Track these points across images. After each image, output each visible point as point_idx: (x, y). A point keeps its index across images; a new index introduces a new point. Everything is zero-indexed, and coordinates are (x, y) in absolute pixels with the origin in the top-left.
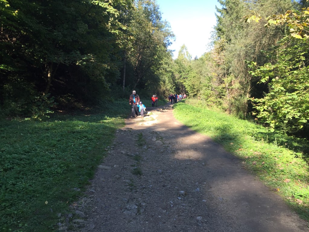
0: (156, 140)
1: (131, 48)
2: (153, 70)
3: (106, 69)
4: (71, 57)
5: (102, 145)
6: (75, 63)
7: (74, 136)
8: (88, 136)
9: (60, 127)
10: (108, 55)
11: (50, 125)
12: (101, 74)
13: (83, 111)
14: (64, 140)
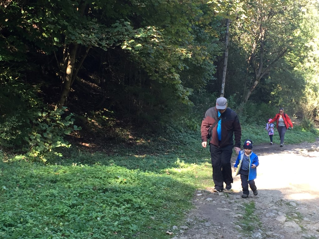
0: (286, 221)
1: (241, 13)
2: (290, 61)
3: (182, 58)
4: (112, 33)
5: (162, 222)
6: (121, 45)
7: (105, 198)
8: (134, 200)
9: (79, 176)
10: (190, 29)
11: (61, 171)
12: (173, 70)
13: (131, 147)
14: (83, 204)
